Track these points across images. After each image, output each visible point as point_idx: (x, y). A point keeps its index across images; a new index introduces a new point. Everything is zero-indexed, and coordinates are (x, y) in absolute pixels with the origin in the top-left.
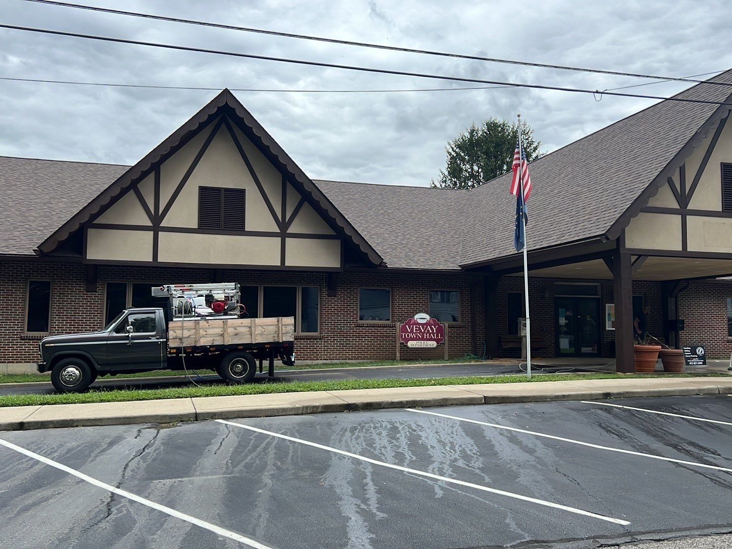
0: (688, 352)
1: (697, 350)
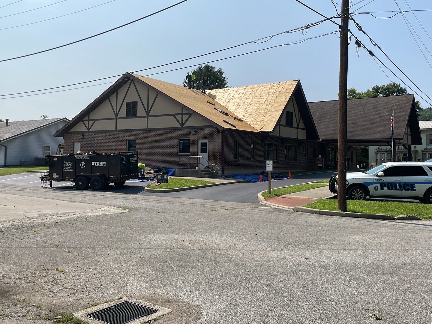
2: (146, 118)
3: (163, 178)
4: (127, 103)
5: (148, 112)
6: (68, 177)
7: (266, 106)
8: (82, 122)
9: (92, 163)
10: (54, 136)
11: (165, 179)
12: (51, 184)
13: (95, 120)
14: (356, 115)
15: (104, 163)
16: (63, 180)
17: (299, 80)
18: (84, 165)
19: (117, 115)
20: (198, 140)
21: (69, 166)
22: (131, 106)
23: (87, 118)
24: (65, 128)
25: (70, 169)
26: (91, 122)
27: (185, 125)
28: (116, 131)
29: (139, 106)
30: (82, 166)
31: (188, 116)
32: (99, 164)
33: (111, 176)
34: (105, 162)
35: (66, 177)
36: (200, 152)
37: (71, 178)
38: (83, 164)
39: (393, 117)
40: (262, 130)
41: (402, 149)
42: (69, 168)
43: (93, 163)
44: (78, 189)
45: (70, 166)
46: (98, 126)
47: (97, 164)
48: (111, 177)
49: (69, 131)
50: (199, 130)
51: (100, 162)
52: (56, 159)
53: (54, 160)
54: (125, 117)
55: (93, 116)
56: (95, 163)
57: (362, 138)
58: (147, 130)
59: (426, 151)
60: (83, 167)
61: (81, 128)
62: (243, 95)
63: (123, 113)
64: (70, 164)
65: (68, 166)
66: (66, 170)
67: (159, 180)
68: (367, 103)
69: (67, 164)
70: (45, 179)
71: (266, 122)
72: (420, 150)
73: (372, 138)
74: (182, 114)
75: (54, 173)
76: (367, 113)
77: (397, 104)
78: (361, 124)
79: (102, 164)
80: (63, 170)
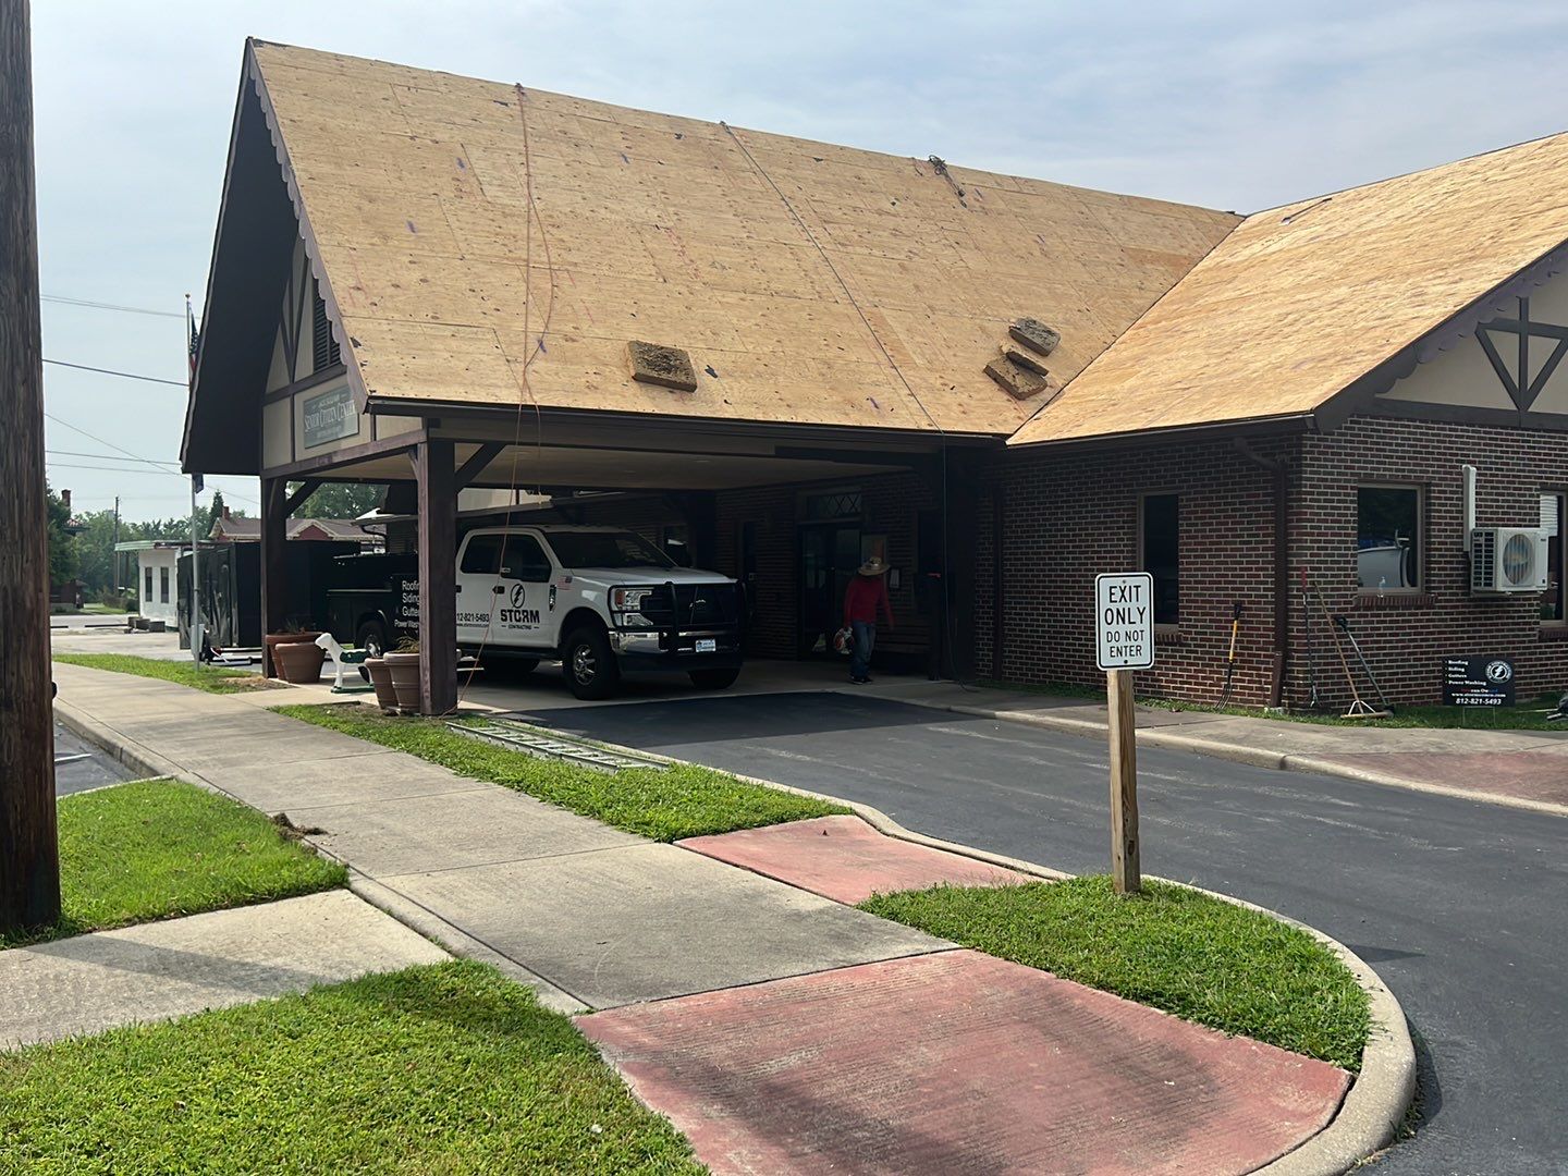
0: (1460, 673)
1: (1489, 669)
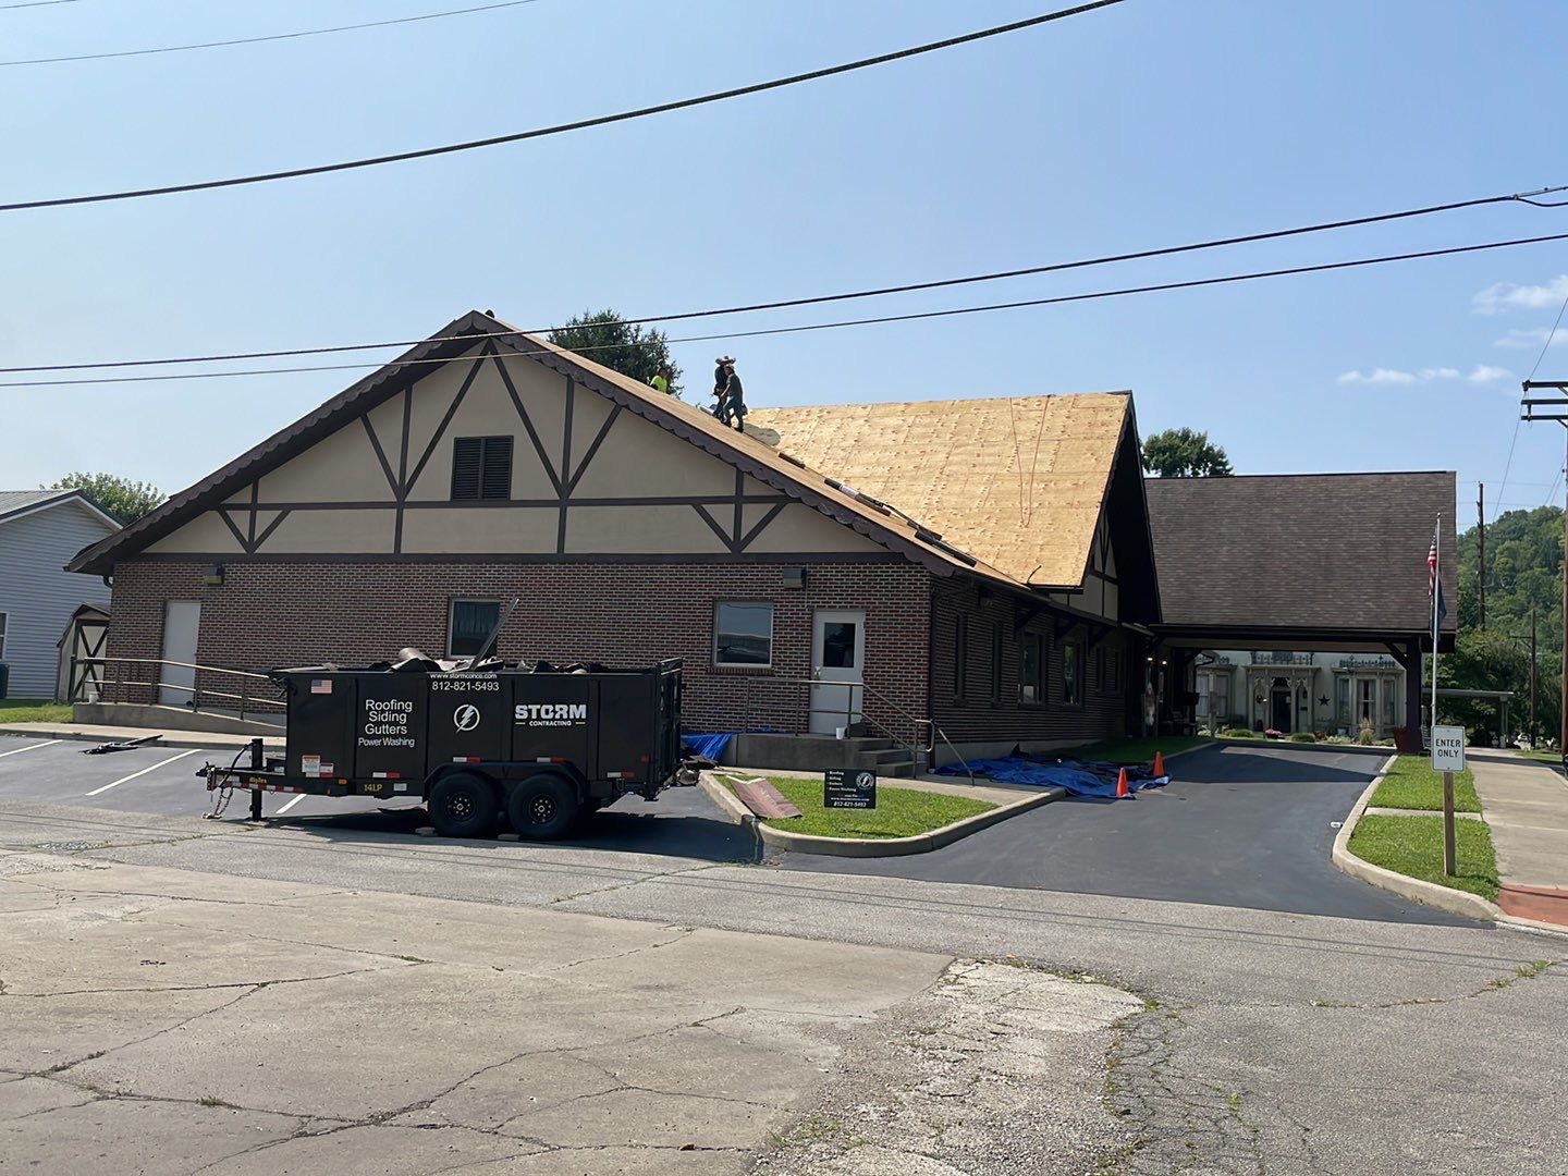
2: (557, 510)
3: (856, 787)
4: (458, 442)
5: (564, 486)
6: (384, 775)
7: (1021, 486)
8: (215, 514)
9: (518, 707)
10: (67, 569)
11: (860, 792)
12: (256, 807)
13: (286, 509)
14: (1258, 536)
15: (579, 711)
16: (352, 789)
17: (1129, 393)
18: (473, 718)
19: (402, 489)
20: (812, 610)
21: (390, 724)
22: (482, 457)
23: (244, 496)
24: (134, 535)
25: (395, 737)
26: (265, 519)
27: (752, 548)
28: (398, 558)
29: (523, 454)
30: (464, 722)
31: (764, 509)
32: (551, 716)
33: (610, 775)
34: (583, 708)
35: (375, 775)
36: (822, 662)
37: (400, 781)
38: (467, 715)
39: (1435, 550)
40: (1036, 580)
41: (1262, 663)
42: (392, 730)
43: (521, 712)
44: (440, 836)
45: (396, 723)
46: (296, 536)
47: (543, 716)
48: (614, 779)
49: (145, 551)
50: (815, 572)
51: (558, 707)
52: (325, 688)
53: (314, 690)
54: (449, 499)
55: (273, 489)
56: (530, 711)
57: (1302, 623)
58: (561, 558)
59: (1351, 673)
60: (466, 726)
61: (213, 538)
62: (901, 437)
63: (438, 478)
64: (400, 711)
65: (388, 722)
66: (377, 742)
67: (835, 794)
68: (1288, 493)
69: (383, 711)
70: (237, 778)
71: (1041, 550)
72: (1326, 669)
73: (1339, 623)
74: (738, 500)
75: (311, 752)
76: (1296, 530)
77: (1401, 505)
78: (1284, 569)
79: (565, 717)
80: (361, 741)
